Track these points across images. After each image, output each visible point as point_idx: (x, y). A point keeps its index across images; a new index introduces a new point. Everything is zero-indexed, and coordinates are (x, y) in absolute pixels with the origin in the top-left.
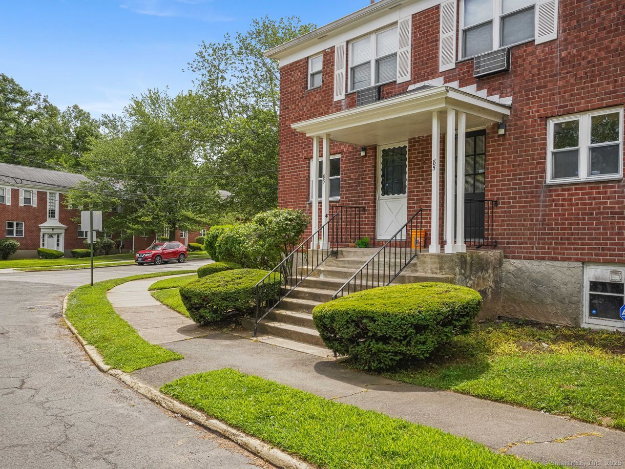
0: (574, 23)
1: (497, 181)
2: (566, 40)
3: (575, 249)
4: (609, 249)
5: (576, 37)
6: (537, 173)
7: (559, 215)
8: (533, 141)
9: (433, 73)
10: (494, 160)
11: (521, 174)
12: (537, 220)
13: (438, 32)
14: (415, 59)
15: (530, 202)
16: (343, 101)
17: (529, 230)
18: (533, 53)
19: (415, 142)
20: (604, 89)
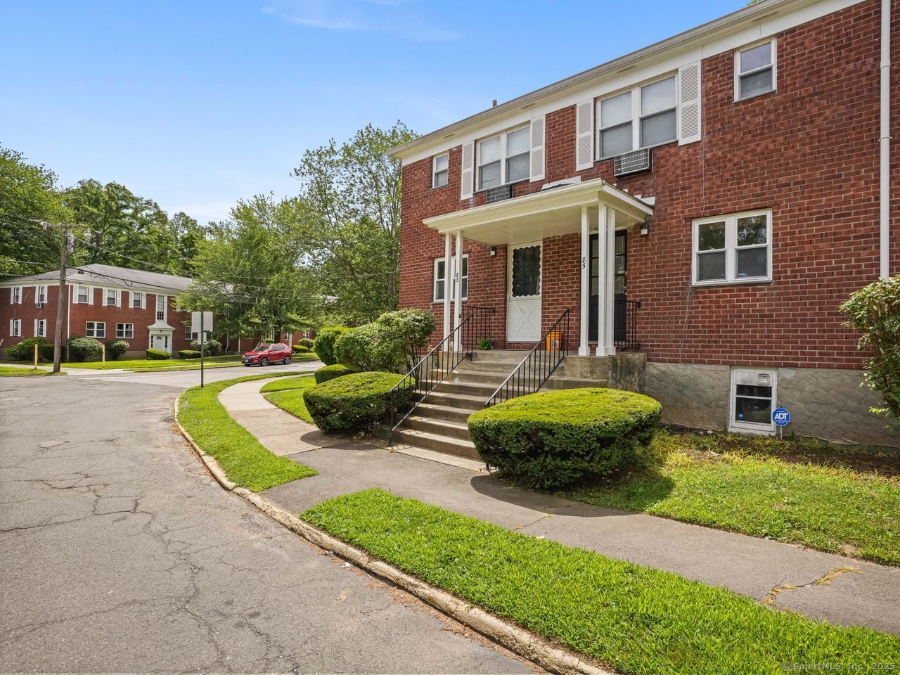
0: (718, 126)
1: (640, 282)
2: (710, 142)
3: (723, 352)
4: (759, 353)
5: (721, 139)
6: (683, 274)
7: (706, 317)
8: (678, 241)
9: (570, 172)
10: (636, 260)
11: (665, 275)
12: (683, 323)
13: (575, 132)
14: (550, 159)
15: (675, 304)
16: (471, 200)
17: (674, 332)
18: (676, 154)
19: (551, 241)
20: (751, 191)
